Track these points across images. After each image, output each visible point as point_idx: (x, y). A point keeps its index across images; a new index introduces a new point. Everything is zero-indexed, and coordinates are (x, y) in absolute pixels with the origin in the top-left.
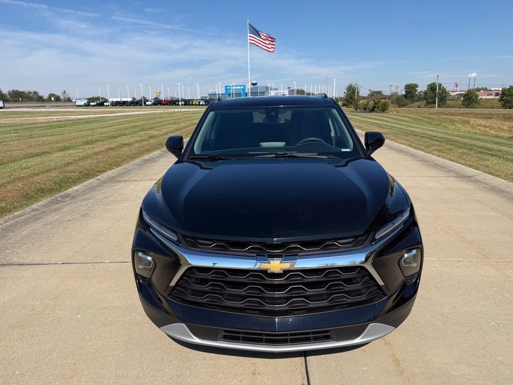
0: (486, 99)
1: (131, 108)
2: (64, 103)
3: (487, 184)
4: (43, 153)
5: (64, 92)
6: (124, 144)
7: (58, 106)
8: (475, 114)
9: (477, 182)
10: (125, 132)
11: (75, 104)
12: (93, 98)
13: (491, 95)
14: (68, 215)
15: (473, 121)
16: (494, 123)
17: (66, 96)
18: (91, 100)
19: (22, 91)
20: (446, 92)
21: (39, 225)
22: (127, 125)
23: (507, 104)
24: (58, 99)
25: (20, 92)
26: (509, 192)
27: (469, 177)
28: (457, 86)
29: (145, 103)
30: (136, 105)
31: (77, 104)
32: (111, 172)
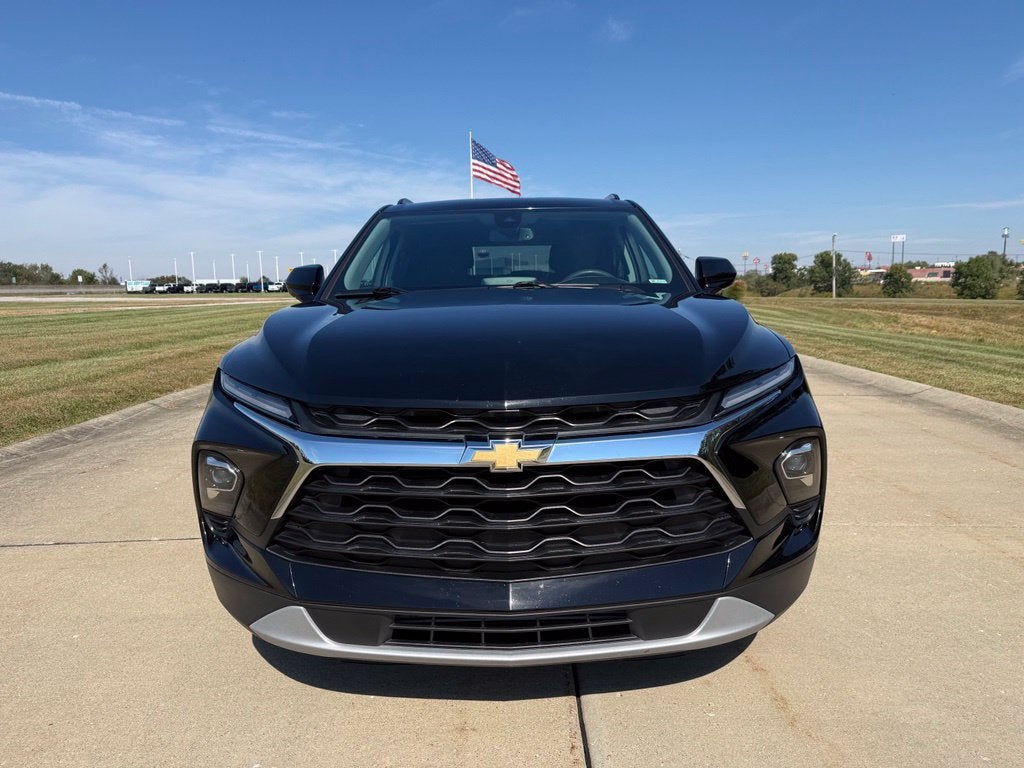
0: (927, 283)
1: (238, 297)
2: (101, 287)
3: (942, 406)
4: (46, 361)
5: (105, 266)
6: (216, 348)
7: (91, 293)
8: (909, 308)
9: (921, 402)
10: (221, 329)
11: (124, 290)
12: (163, 278)
13: (935, 275)
14: (81, 462)
15: (904, 317)
16: (945, 321)
17: (108, 275)
18: (155, 282)
19: (19, 264)
20: (850, 269)
21: (18, 479)
22: (225, 319)
23: (966, 292)
24: (90, 280)
25: (15, 266)
26: (987, 418)
27: (906, 395)
28: (870, 258)
29: (266, 288)
30: (248, 291)
31: (129, 290)
32: (183, 392)
